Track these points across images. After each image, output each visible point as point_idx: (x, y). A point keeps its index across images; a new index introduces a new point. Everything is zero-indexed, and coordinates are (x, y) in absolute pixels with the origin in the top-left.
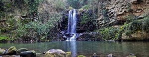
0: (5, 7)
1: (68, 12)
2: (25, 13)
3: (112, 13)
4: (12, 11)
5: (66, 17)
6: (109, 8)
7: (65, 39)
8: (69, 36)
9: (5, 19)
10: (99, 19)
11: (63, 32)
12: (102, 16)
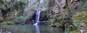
0: (11, 10)
1: (36, 11)
2: (19, 12)
3: (54, 12)
4: (14, 11)
5: (36, 14)
6: (53, 10)
7: (33, 24)
8: (35, 22)
9: (11, 15)
10: (49, 15)
11: (33, 21)
12: (51, 13)
